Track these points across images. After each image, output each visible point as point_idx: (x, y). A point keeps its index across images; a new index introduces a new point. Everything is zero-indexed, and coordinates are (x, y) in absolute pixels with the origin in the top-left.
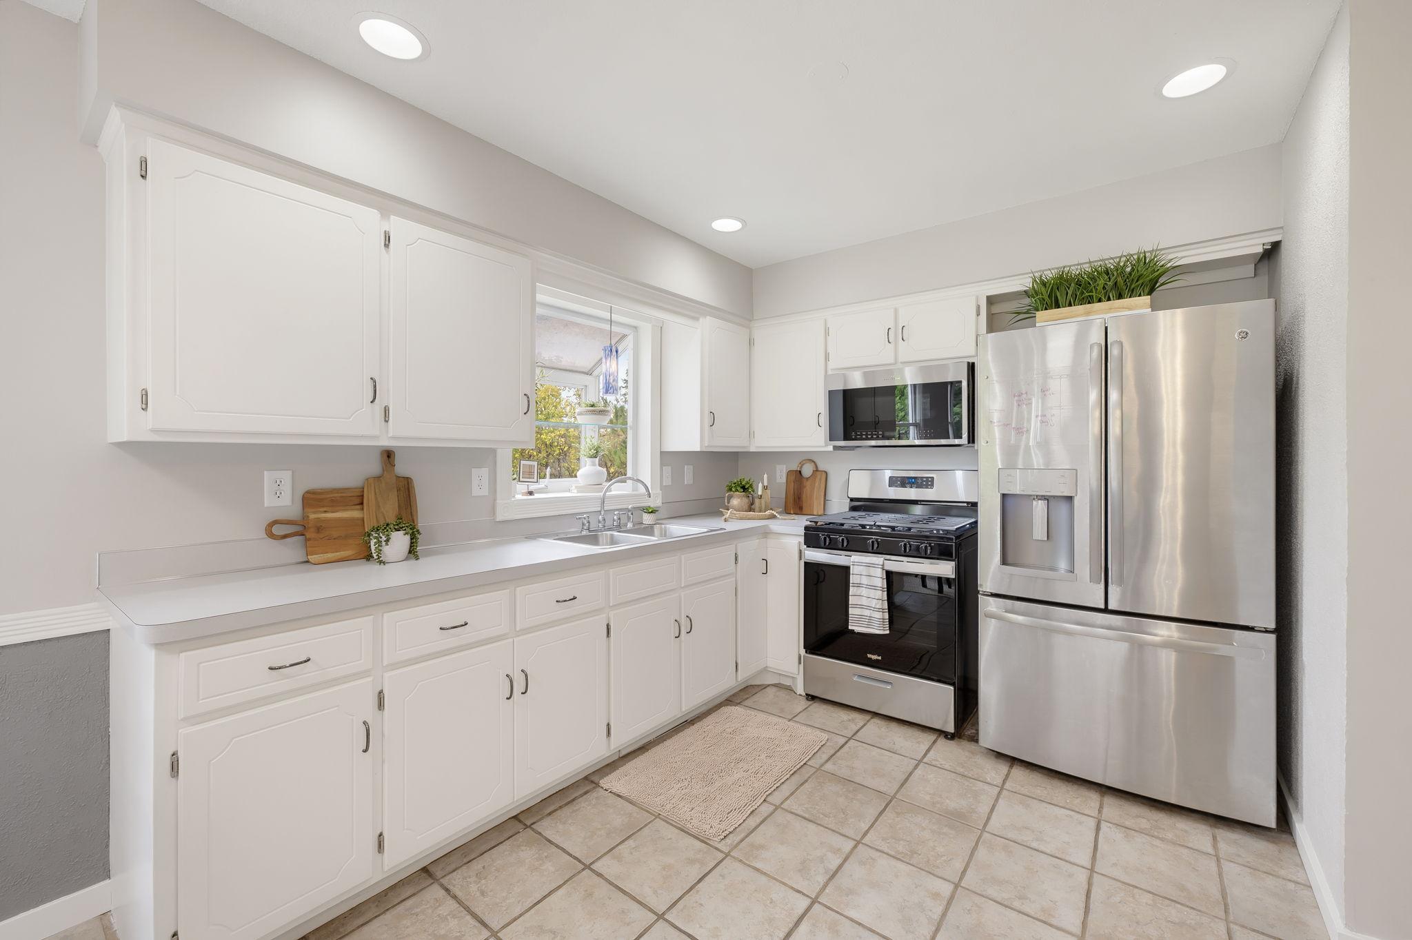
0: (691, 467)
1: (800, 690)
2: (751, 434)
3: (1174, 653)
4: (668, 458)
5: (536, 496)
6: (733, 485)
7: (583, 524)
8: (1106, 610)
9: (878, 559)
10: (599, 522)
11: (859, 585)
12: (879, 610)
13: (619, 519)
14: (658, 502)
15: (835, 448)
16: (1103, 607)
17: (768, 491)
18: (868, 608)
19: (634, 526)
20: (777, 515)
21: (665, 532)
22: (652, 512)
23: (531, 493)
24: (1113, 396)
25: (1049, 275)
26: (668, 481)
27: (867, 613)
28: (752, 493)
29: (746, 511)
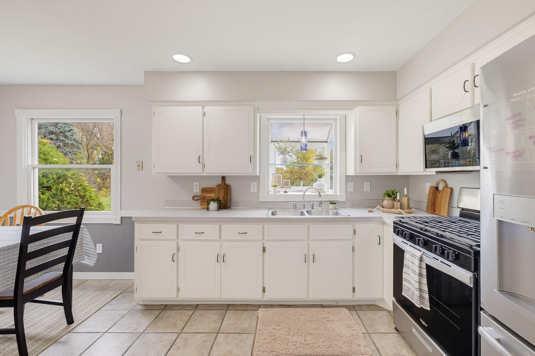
0: (369, 183)
5: (289, 193)
13: (313, 205)
14: (343, 199)
18: (413, 285)
19: (322, 209)
20: (402, 211)
22: (333, 204)
23: (285, 192)
26: (351, 190)
29: (390, 208)
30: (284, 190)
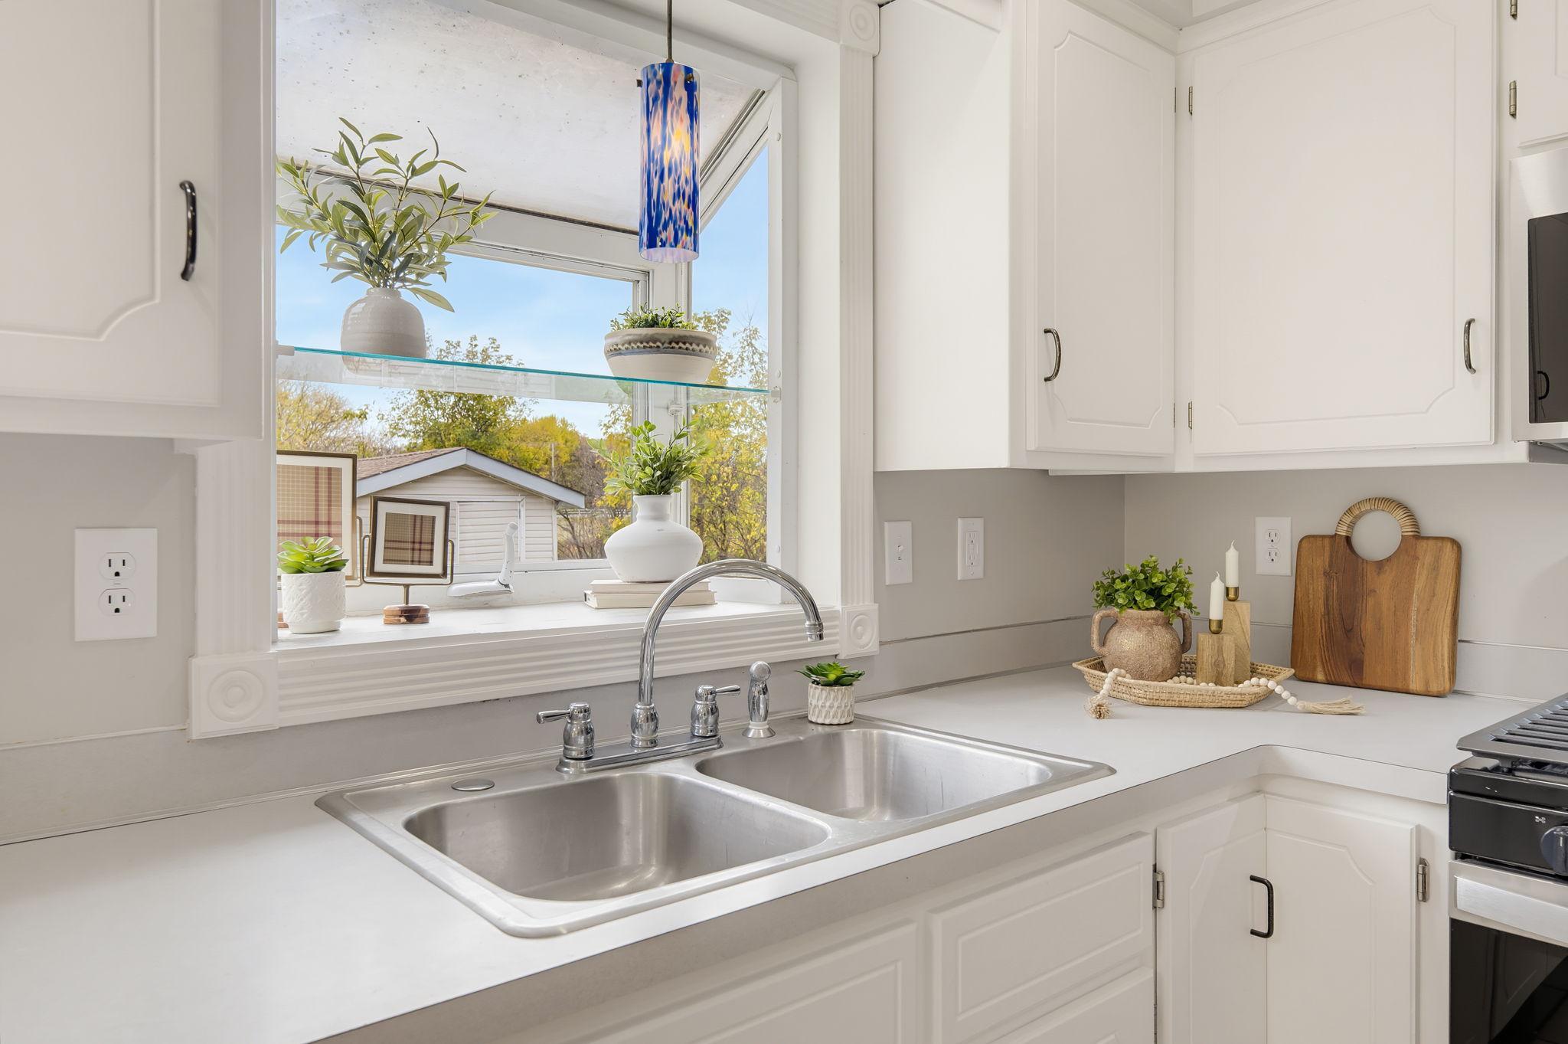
0: (978, 524)
2: (1185, 415)
4: (898, 495)
6: (1119, 585)
7: (568, 740)
10: (635, 726)
13: (714, 711)
14: (865, 639)
17: (1243, 608)
19: (772, 733)
20: (1278, 689)
21: (883, 754)
22: (838, 682)
23: (412, 615)
26: (898, 572)
28: (1184, 611)
29: (1165, 676)
30: (392, 596)
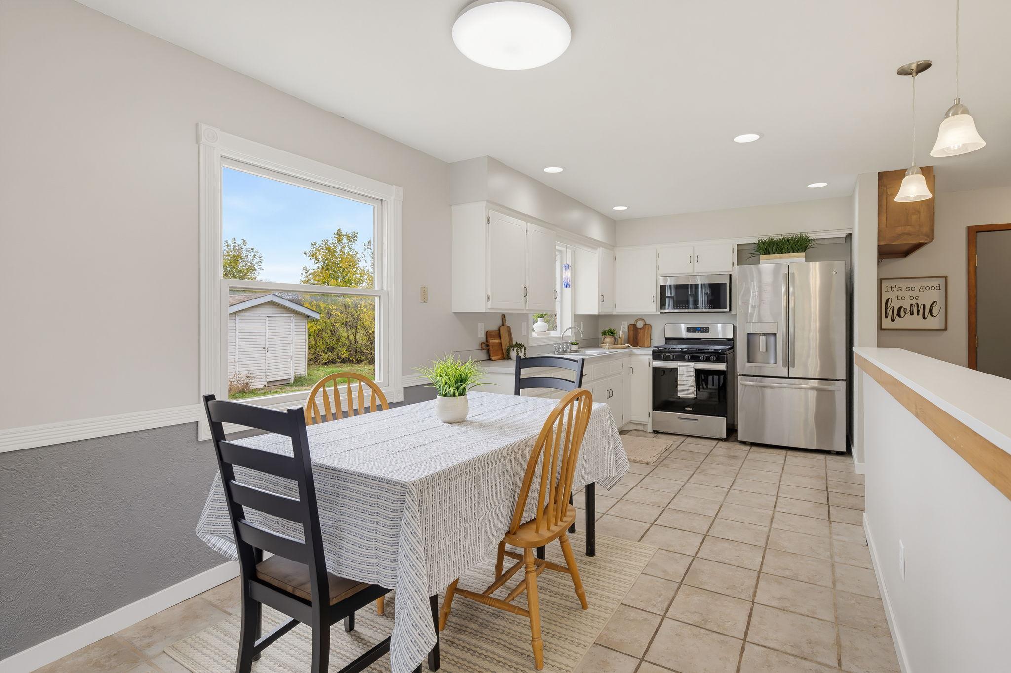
0: (583, 322)
1: (650, 429)
2: (614, 306)
3: (816, 392)
4: (577, 318)
6: (607, 331)
7: (556, 349)
8: (788, 378)
9: (691, 364)
11: (682, 376)
12: (692, 386)
15: (661, 313)
16: (787, 376)
17: (622, 334)
18: (687, 385)
20: (628, 346)
24: (791, 289)
25: (765, 239)
27: (687, 388)
28: (615, 335)
29: (612, 344)
